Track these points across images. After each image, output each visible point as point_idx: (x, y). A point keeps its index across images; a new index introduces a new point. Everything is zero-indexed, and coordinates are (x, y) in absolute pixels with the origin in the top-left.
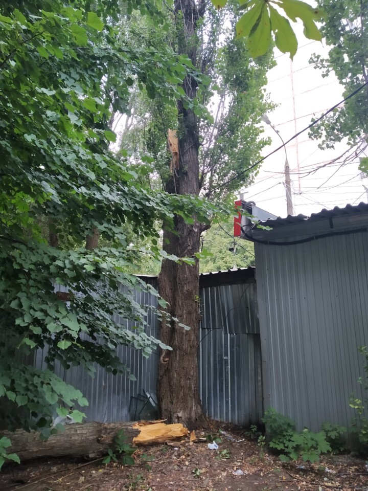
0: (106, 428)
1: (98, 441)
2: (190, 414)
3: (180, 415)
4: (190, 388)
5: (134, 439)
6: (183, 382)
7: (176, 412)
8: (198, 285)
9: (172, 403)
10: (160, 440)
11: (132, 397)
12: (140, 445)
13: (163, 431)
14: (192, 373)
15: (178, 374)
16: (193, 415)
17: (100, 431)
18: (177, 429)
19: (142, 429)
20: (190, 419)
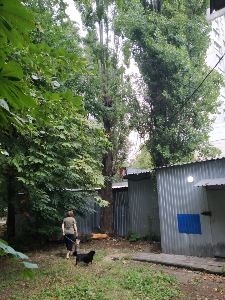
0: (84, 234)
1: (82, 237)
2: (110, 232)
3: (107, 232)
4: (110, 224)
5: (92, 237)
6: (107, 223)
7: (105, 232)
8: (112, 192)
9: (104, 229)
10: (99, 238)
11: (93, 228)
12: (93, 239)
13: (101, 236)
14: (110, 220)
15: (106, 220)
16: (111, 232)
17: (82, 234)
18: (105, 236)
19: (94, 235)
20: (110, 234)
